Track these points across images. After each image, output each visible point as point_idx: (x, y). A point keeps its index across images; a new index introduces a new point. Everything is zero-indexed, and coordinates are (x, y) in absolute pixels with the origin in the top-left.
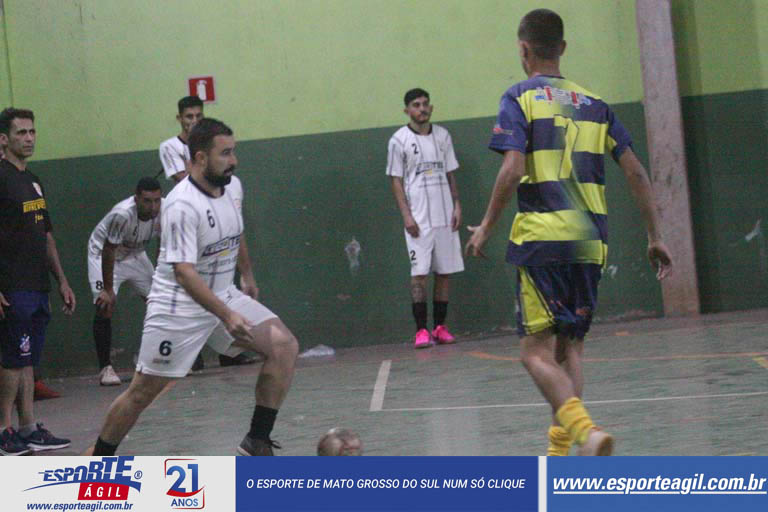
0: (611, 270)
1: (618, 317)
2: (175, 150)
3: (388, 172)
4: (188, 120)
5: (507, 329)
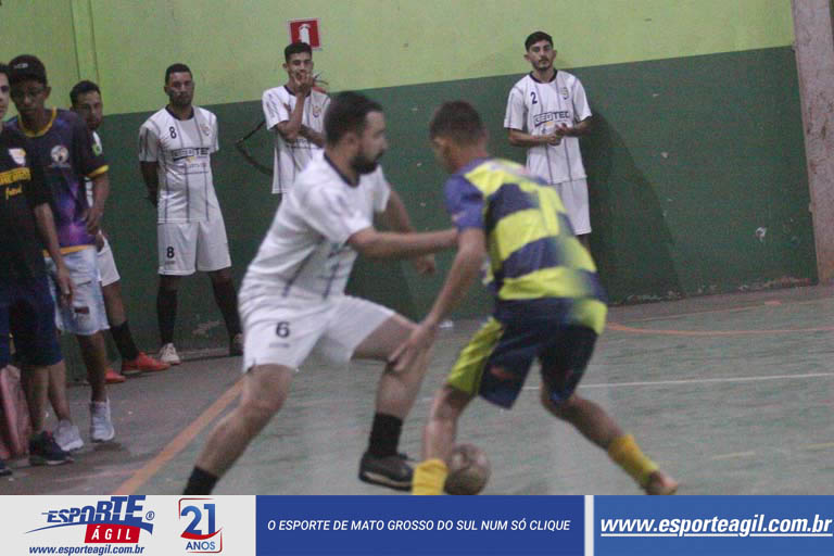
0: (760, 232)
1: (767, 285)
2: (280, 99)
3: (506, 125)
4: (295, 68)
5: (645, 297)
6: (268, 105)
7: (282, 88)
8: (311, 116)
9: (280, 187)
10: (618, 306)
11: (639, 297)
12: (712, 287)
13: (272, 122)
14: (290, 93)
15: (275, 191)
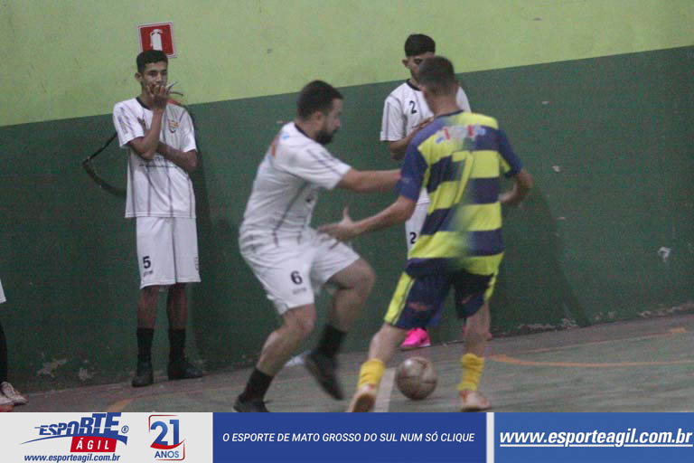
0: (663, 253)
1: (671, 310)
2: (133, 113)
3: (383, 138)
4: (150, 79)
5: (536, 326)
6: (120, 120)
7: (134, 100)
8: (168, 132)
9: (134, 211)
10: (506, 336)
11: (530, 326)
12: (611, 314)
13: (125, 138)
14: (144, 106)
15: (128, 215)
